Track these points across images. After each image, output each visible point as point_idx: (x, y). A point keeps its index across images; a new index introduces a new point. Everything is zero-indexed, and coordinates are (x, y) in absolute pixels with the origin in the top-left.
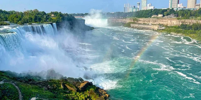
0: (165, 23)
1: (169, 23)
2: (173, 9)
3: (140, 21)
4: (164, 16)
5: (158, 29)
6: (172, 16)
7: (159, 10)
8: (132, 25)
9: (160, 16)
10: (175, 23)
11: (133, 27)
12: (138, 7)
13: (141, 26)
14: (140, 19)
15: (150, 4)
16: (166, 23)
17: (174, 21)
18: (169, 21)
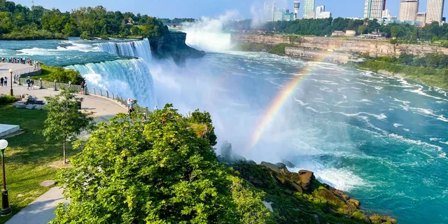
0: (363, 50)
1: (371, 51)
2: (375, 20)
3: (305, 41)
4: (357, 34)
5: (349, 62)
6: (374, 34)
7: (347, 20)
8: (288, 50)
9: (350, 33)
10: (385, 51)
11: (290, 55)
12: (296, 11)
13: (310, 53)
14: (306, 38)
15: (322, 7)
16: (366, 49)
17: (382, 47)
18: (373, 46)
